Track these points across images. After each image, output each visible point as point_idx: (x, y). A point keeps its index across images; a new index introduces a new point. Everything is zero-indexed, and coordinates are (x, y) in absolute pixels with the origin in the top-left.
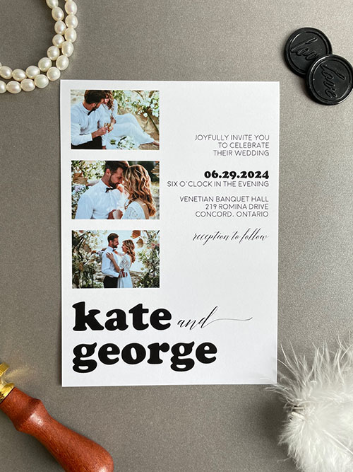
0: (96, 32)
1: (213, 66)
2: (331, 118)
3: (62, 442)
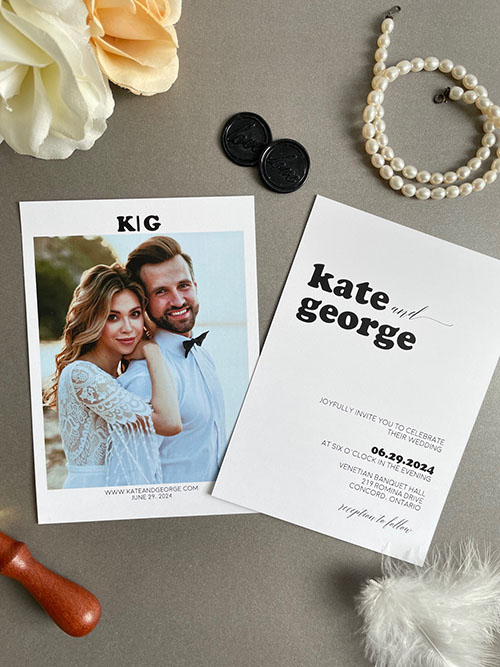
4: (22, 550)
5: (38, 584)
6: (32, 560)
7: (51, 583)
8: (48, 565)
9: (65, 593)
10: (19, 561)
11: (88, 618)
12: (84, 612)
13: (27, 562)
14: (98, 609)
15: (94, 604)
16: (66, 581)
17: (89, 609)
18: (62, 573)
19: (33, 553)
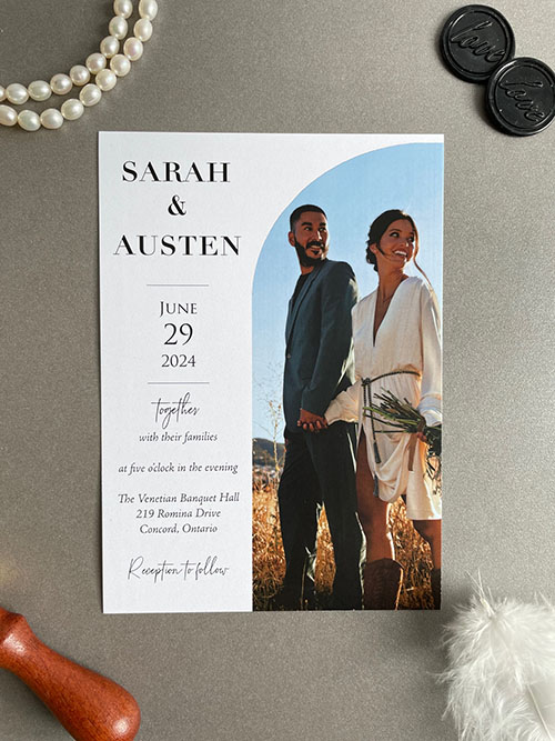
0: (172, 32)
1: (357, 83)
2: (543, 161)
3: (54, 682)
4: (18, 627)
5: (45, 678)
6: (34, 642)
7: (63, 674)
8: (59, 648)
9: (86, 690)
10: (15, 644)
11: (122, 727)
12: (115, 719)
13: (27, 645)
14: (136, 713)
15: (130, 707)
16: (85, 670)
17: (121, 714)
18: (79, 659)
19: (35, 631)
